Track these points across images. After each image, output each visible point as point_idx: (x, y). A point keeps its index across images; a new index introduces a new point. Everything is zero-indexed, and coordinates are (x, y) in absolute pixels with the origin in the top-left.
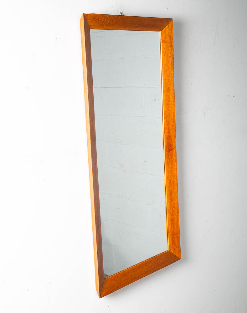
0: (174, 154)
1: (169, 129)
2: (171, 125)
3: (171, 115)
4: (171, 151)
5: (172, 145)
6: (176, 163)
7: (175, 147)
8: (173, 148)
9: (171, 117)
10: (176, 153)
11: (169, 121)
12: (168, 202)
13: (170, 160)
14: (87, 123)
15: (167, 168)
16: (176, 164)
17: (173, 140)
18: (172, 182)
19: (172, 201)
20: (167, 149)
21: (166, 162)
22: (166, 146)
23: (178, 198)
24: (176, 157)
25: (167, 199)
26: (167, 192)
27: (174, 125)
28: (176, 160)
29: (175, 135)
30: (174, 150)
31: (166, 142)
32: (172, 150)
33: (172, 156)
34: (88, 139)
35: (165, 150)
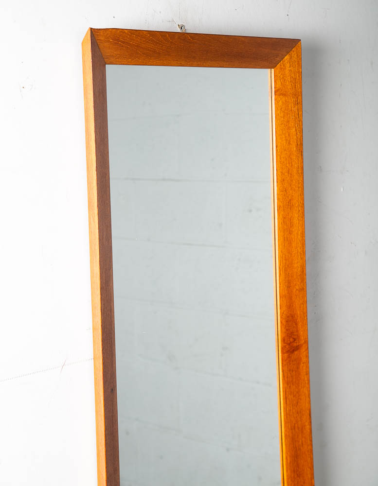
0: (304, 360)
1: (290, 298)
2: (295, 290)
3: (297, 265)
4: (296, 353)
5: (298, 336)
6: (309, 380)
7: (306, 342)
8: (301, 345)
9: (296, 270)
10: (307, 356)
11: (290, 278)
12: (288, 479)
13: (294, 372)
14: (92, 288)
15: (285, 392)
16: (309, 383)
17: (300, 324)
18: (298, 428)
19: (298, 476)
20: (287, 347)
21: (284, 379)
22: (284, 340)
23: (312, 468)
24: (308, 367)
25: (287, 471)
26: (287, 453)
27: (303, 290)
28: (308, 373)
29: (305, 314)
30: (303, 350)
31: (284, 330)
32: (298, 348)
33: (299, 364)
34: (94, 329)
35: (282, 349)
